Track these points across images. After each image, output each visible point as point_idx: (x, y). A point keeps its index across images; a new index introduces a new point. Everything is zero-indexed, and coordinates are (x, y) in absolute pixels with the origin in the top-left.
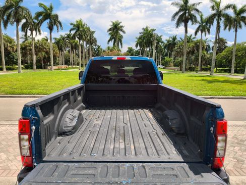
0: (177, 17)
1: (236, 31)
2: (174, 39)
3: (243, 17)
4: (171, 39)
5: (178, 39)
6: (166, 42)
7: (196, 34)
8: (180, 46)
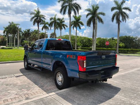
1: (61, 30)
2: (29, 31)
3: (63, 24)
4: (26, 31)
5: (31, 31)
6: (23, 32)
7: (42, 29)
8: (34, 35)
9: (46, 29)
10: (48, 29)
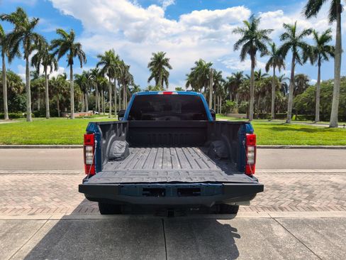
0: (241, 47)
2: (239, 76)
3: (327, 46)
4: (234, 77)
5: (244, 76)
7: (267, 69)
8: (245, 86)
9: (277, 68)
10: (282, 66)
